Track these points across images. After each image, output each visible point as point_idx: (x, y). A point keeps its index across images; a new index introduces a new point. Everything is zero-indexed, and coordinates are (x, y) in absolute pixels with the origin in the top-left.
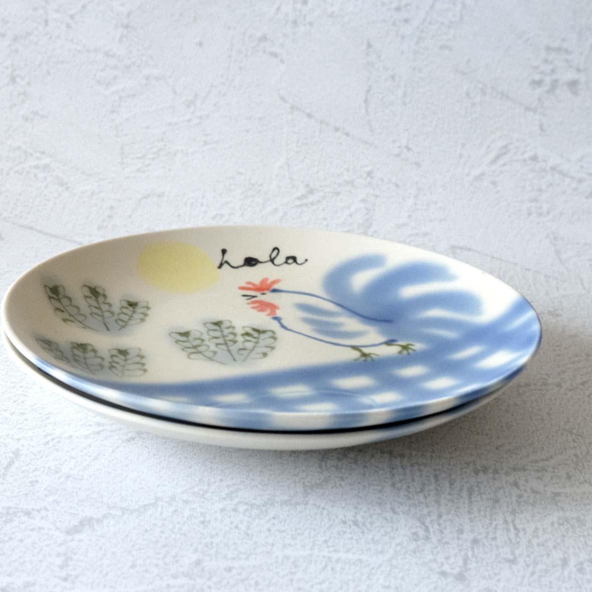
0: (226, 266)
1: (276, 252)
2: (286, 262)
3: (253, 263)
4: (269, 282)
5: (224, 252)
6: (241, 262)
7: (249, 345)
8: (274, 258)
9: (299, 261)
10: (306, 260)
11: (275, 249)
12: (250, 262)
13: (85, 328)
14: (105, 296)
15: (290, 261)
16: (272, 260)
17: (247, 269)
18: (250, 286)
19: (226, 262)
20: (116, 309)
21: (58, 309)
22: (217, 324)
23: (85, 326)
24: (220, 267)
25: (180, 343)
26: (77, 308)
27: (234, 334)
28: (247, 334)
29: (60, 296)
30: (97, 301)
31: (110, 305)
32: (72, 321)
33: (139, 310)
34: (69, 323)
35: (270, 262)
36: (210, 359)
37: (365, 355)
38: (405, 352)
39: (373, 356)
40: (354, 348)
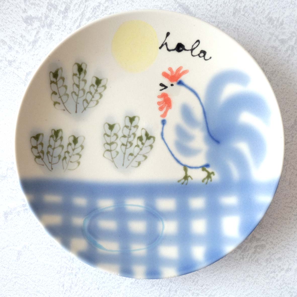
0: (164, 47)
1: (198, 43)
2: (199, 55)
3: (181, 49)
4: (181, 71)
5: (168, 34)
6: (175, 46)
8: (194, 49)
9: (207, 57)
10: (211, 58)
11: (198, 41)
12: (180, 47)
14: (85, 72)
15: (202, 55)
16: (192, 50)
17: (175, 52)
18: (169, 73)
19: (166, 44)
20: (87, 88)
21: (54, 93)
22: (132, 120)
23: (65, 109)
24: (160, 48)
25: (106, 136)
26: (66, 87)
27: (134, 134)
28: (140, 138)
29: (58, 78)
30: (79, 78)
31: (85, 81)
32: (59, 103)
33: (100, 89)
34: (57, 105)
35: (190, 52)
36: (112, 160)
37: (186, 177)
38: (206, 181)
39: (189, 179)
40: (186, 168)
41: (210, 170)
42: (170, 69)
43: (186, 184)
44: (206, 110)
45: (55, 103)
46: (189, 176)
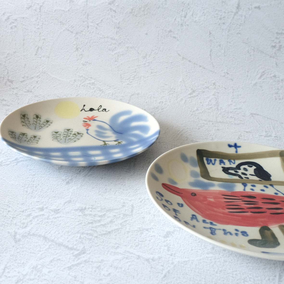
0: (83, 110)
1: (101, 107)
2: (102, 111)
3: (92, 110)
4: (94, 117)
5: (84, 106)
6: (89, 109)
7: (73, 138)
8: (99, 109)
9: (106, 111)
10: (109, 110)
11: (101, 106)
12: (91, 110)
13: (28, 128)
14: (40, 118)
15: (104, 110)
16: (98, 110)
17: (90, 112)
18: (87, 118)
19: (84, 109)
20: (41, 123)
21: (22, 122)
22: (68, 130)
23: (29, 128)
24: (81, 111)
25: (53, 135)
26: (29, 121)
27: (71, 134)
28: (75, 134)
29: (25, 118)
30: (37, 120)
31: (40, 121)
32: (25, 126)
33: (49, 123)
34: (24, 126)
35: (97, 110)
36: (58, 141)
37: (105, 144)
38: (118, 144)
39: (107, 145)
40: (104, 141)
41: (119, 141)
42: (88, 117)
43: (106, 146)
44: (111, 126)
45: (23, 125)
46: (107, 144)
